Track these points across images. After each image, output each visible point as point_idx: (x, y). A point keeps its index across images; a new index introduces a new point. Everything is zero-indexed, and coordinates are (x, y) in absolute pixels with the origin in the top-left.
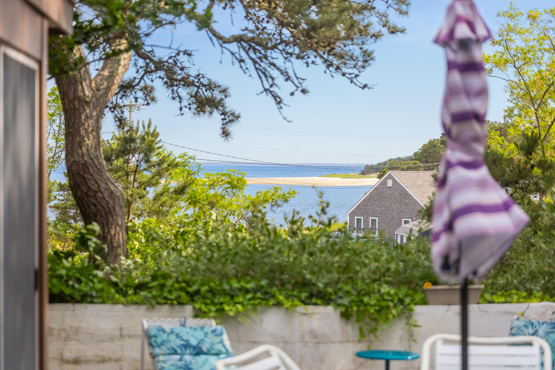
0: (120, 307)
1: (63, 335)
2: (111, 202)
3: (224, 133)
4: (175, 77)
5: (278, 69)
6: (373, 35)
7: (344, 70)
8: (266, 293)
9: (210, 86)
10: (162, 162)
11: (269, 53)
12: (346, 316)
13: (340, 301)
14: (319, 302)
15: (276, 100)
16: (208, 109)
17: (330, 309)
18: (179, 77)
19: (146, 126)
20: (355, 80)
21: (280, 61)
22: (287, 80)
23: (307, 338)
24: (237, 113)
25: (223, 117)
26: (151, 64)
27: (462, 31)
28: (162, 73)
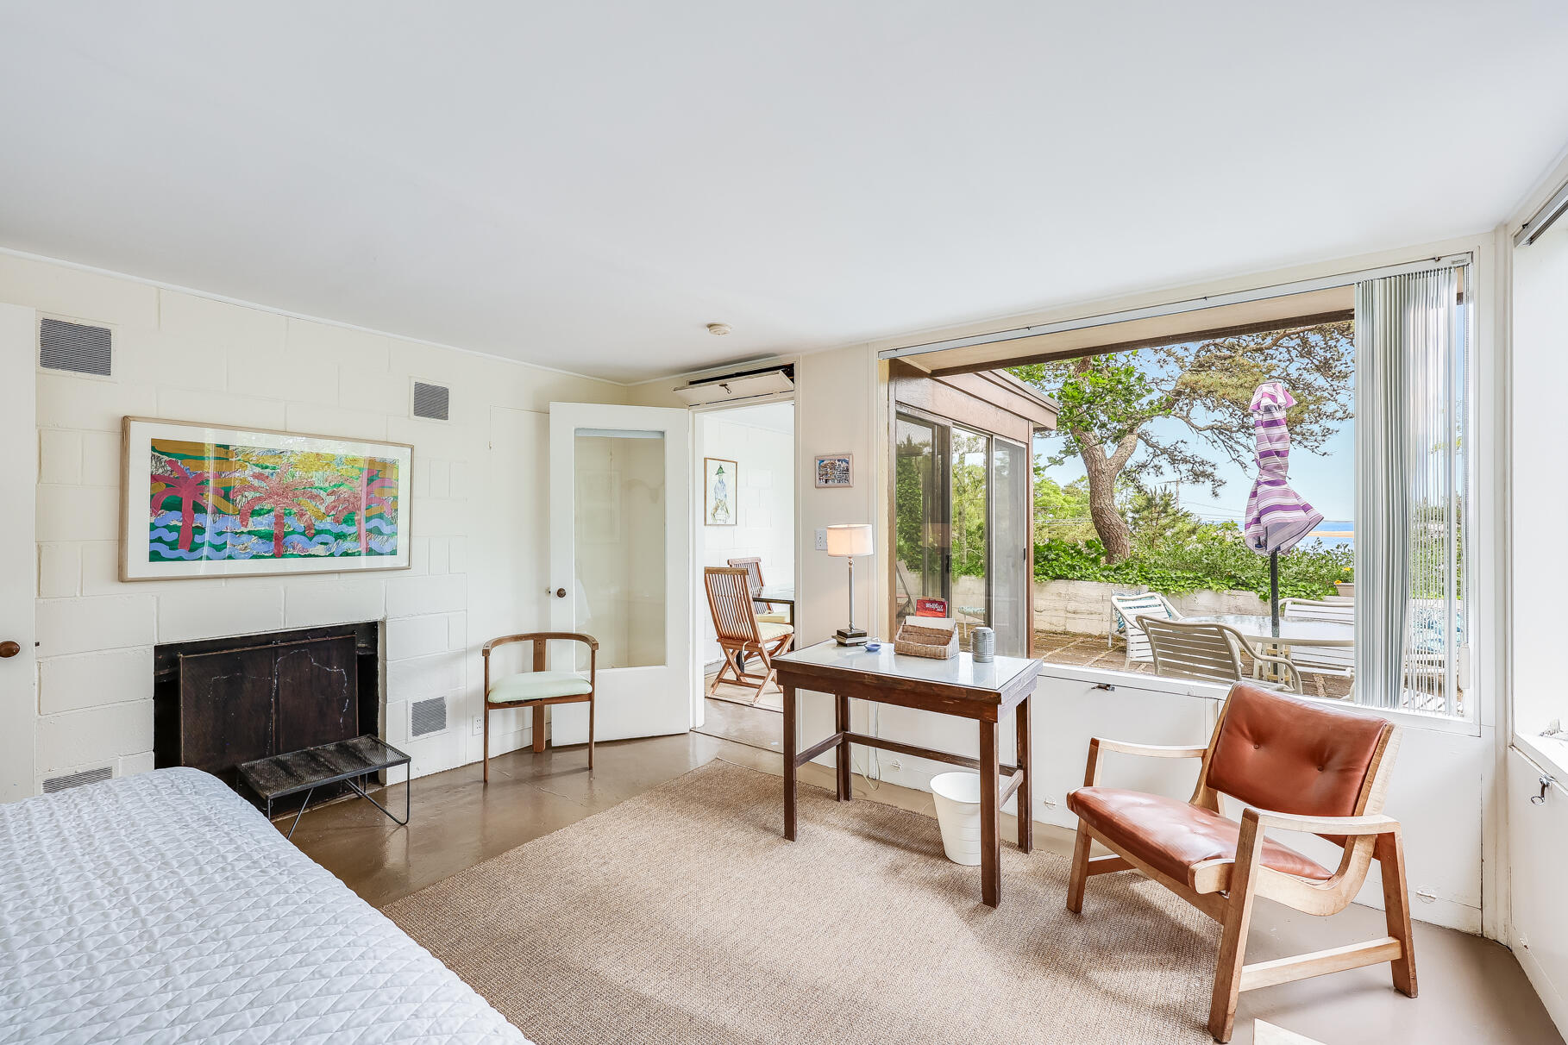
1: (1068, 597)
2: (1119, 531)
3: (1213, 494)
4: (1176, 458)
7: (1306, 443)
8: (1201, 581)
9: (1202, 463)
10: (1178, 512)
11: (1234, 435)
13: (1260, 589)
14: (1244, 588)
16: (1201, 479)
17: (1253, 593)
18: (1179, 458)
19: (1163, 489)
20: (1315, 450)
24: (1224, 481)
25: (1213, 483)
26: (1158, 451)
27: (1267, 401)
28: (1166, 456)
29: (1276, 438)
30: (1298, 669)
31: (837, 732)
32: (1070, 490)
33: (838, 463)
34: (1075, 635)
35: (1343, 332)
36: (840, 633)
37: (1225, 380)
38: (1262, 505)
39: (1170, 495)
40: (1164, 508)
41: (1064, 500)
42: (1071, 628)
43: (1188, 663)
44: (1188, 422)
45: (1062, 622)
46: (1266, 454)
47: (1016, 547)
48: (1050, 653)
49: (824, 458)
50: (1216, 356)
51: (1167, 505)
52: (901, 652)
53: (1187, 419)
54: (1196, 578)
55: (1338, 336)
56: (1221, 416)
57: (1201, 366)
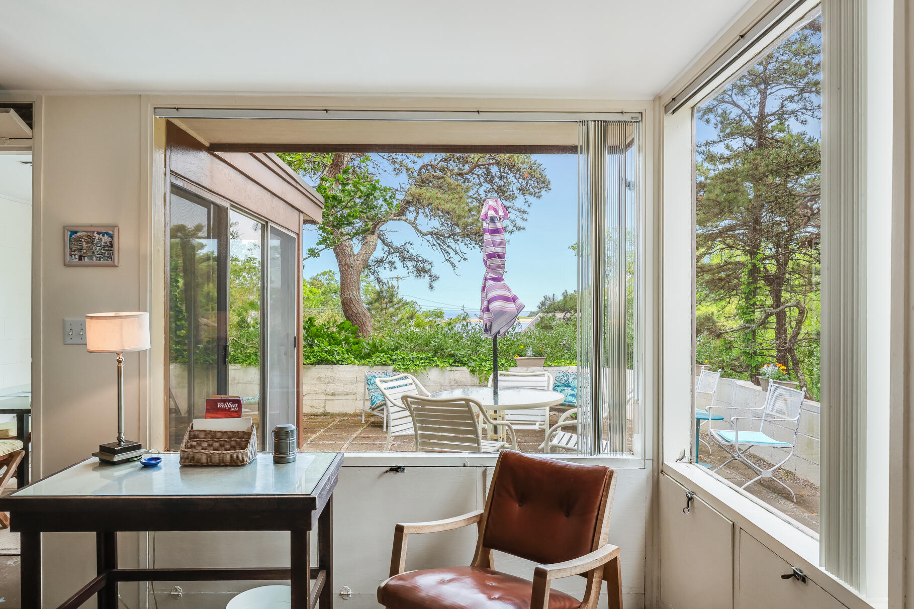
0: (356, 366)
1: (327, 381)
2: (364, 319)
3: (430, 286)
4: (405, 256)
5: (451, 248)
6: (510, 232)
8: (431, 360)
9: (424, 261)
10: (399, 302)
11: (446, 240)
12: (473, 372)
13: (470, 364)
14: (459, 365)
15: (452, 265)
16: (422, 274)
17: (465, 368)
18: (407, 256)
21: (452, 244)
22: (456, 254)
23: (452, 383)
24: (437, 276)
25: (430, 278)
26: (392, 249)
27: (491, 213)
28: (398, 254)
29: (497, 243)
30: (514, 427)
31: (99, 573)
32: (315, 282)
33: (97, 236)
34: (333, 415)
35: (511, 168)
36: (103, 449)
37: (439, 195)
38: (490, 295)
39: (393, 287)
40: (391, 299)
41: (310, 291)
42: (330, 409)
43: (436, 434)
44: (415, 228)
45: (322, 404)
46: (491, 256)
47: (288, 335)
48: (314, 436)
49: (75, 229)
50: (433, 175)
51: (392, 295)
52: (189, 464)
53: (414, 224)
54: (427, 358)
55: (508, 171)
56: (435, 224)
57: (423, 182)
